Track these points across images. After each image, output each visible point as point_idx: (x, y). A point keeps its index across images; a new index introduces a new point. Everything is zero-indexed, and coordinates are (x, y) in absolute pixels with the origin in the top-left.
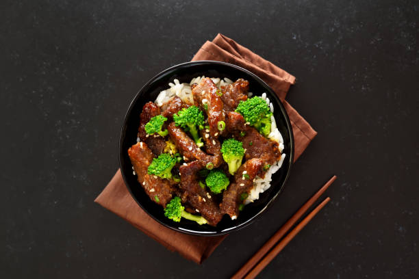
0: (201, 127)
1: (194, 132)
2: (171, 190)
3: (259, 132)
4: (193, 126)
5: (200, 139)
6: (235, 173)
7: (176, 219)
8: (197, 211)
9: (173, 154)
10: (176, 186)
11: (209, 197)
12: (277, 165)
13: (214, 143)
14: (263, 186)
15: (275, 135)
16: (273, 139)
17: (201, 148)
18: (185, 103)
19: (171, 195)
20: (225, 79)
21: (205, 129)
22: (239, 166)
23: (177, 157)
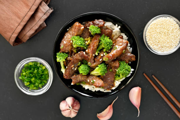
0: (105, 50)
1: (100, 48)
2: (70, 51)
3: (115, 76)
4: (103, 47)
5: (99, 52)
6: (92, 75)
7: (58, 60)
8: (67, 67)
9: (86, 44)
10: (72, 52)
11: (76, 69)
12: (105, 90)
13: (101, 60)
14: (92, 88)
15: (117, 83)
16: (115, 83)
17: (95, 55)
18: (111, 36)
19: (67, 52)
20: (131, 48)
21: (105, 52)
22: (96, 75)
23: (86, 46)
